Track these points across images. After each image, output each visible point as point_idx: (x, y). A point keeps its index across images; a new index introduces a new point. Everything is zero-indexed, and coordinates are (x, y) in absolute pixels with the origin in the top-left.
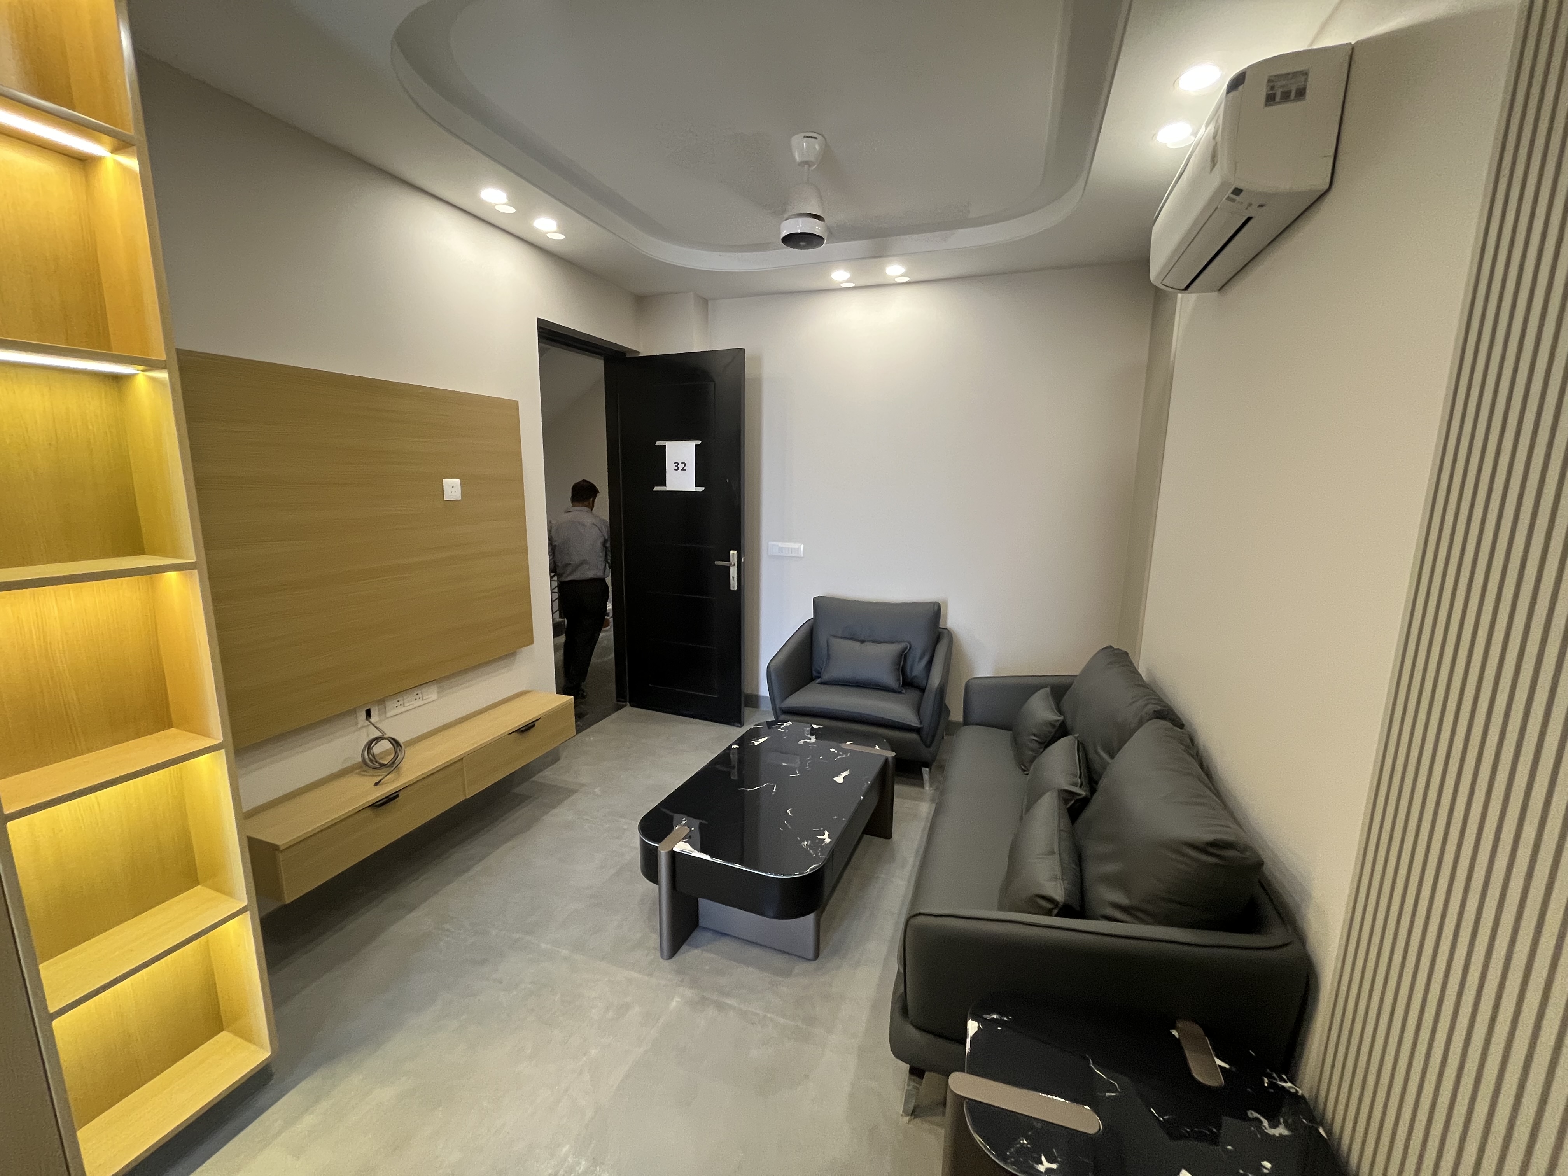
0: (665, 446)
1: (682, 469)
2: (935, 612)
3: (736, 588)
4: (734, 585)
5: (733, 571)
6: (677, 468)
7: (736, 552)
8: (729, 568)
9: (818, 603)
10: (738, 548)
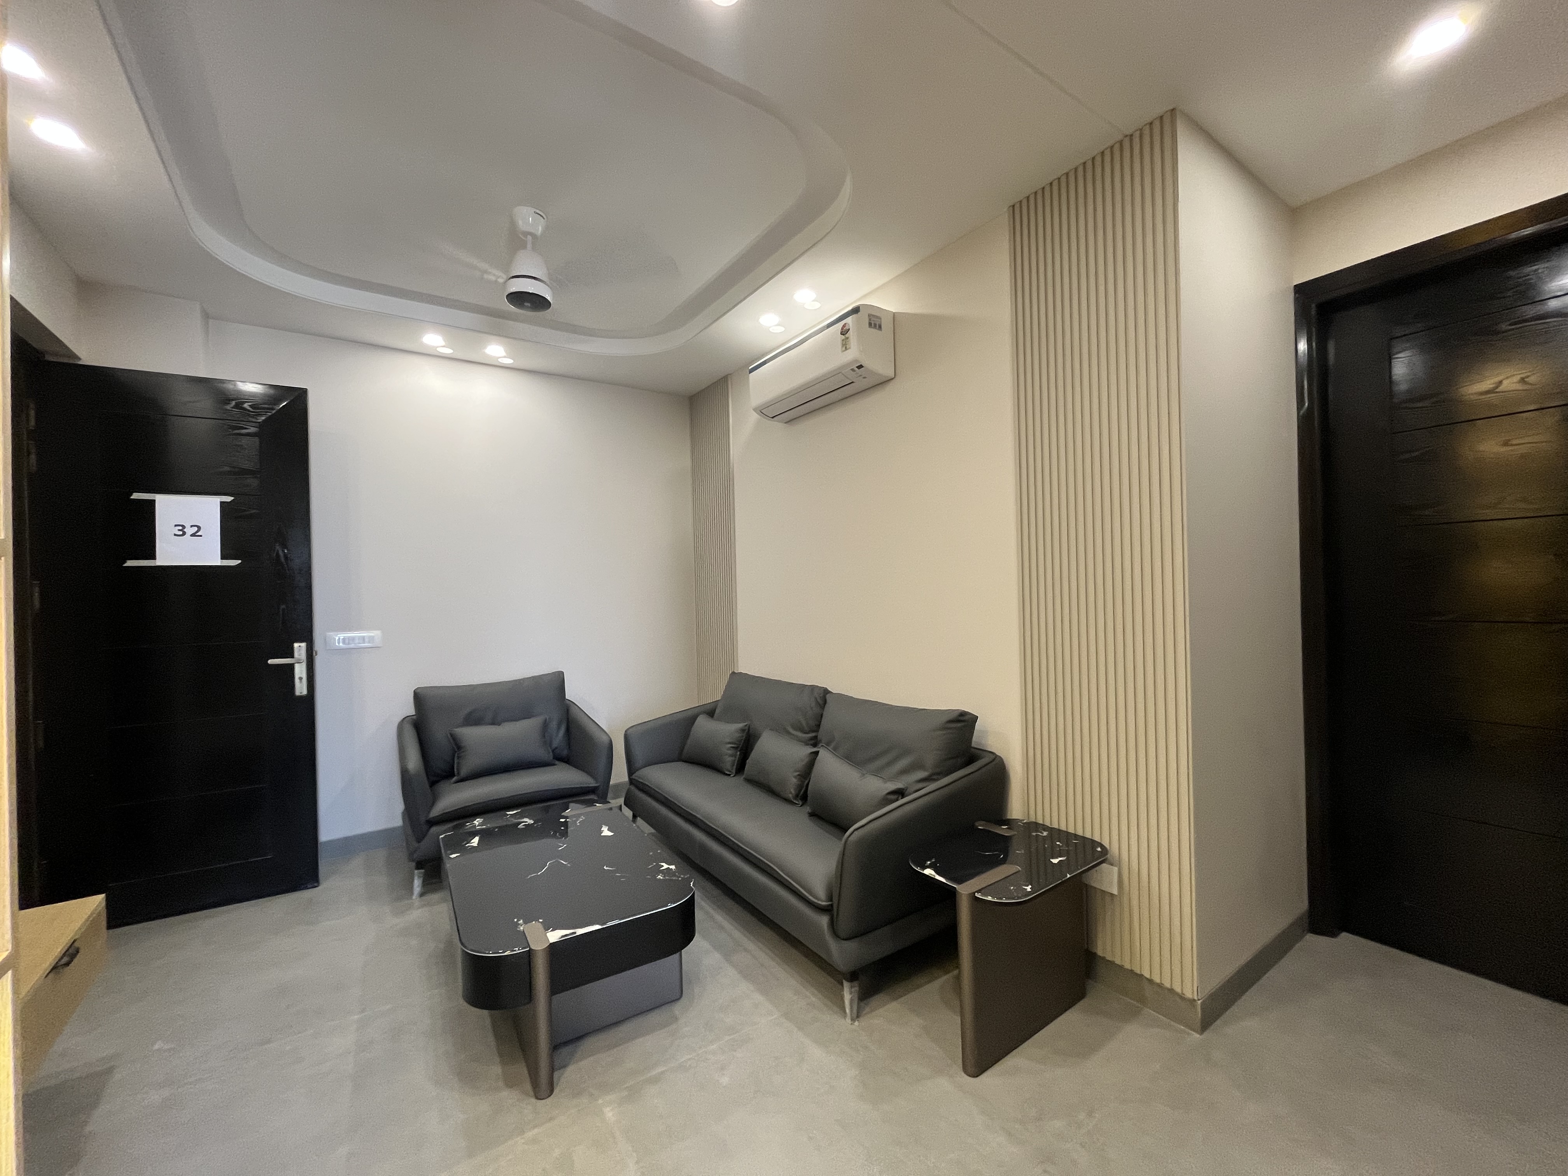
0: (155, 500)
1: (193, 535)
2: (558, 681)
3: (305, 692)
4: (301, 689)
5: (300, 671)
6: (181, 533)
7: (303, 645)
8: (291, 667)
9: (419, 697)
10: (308, 637)
